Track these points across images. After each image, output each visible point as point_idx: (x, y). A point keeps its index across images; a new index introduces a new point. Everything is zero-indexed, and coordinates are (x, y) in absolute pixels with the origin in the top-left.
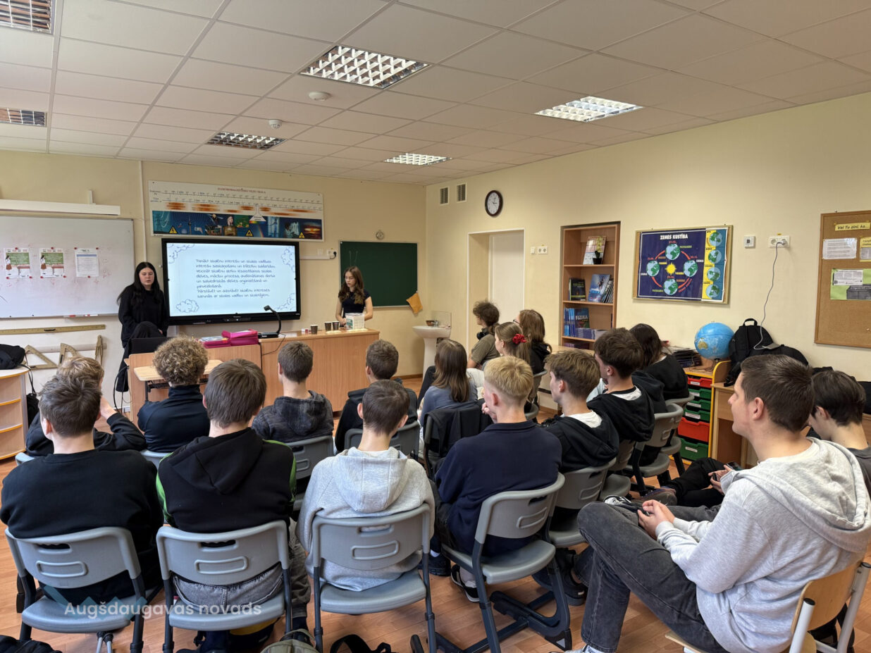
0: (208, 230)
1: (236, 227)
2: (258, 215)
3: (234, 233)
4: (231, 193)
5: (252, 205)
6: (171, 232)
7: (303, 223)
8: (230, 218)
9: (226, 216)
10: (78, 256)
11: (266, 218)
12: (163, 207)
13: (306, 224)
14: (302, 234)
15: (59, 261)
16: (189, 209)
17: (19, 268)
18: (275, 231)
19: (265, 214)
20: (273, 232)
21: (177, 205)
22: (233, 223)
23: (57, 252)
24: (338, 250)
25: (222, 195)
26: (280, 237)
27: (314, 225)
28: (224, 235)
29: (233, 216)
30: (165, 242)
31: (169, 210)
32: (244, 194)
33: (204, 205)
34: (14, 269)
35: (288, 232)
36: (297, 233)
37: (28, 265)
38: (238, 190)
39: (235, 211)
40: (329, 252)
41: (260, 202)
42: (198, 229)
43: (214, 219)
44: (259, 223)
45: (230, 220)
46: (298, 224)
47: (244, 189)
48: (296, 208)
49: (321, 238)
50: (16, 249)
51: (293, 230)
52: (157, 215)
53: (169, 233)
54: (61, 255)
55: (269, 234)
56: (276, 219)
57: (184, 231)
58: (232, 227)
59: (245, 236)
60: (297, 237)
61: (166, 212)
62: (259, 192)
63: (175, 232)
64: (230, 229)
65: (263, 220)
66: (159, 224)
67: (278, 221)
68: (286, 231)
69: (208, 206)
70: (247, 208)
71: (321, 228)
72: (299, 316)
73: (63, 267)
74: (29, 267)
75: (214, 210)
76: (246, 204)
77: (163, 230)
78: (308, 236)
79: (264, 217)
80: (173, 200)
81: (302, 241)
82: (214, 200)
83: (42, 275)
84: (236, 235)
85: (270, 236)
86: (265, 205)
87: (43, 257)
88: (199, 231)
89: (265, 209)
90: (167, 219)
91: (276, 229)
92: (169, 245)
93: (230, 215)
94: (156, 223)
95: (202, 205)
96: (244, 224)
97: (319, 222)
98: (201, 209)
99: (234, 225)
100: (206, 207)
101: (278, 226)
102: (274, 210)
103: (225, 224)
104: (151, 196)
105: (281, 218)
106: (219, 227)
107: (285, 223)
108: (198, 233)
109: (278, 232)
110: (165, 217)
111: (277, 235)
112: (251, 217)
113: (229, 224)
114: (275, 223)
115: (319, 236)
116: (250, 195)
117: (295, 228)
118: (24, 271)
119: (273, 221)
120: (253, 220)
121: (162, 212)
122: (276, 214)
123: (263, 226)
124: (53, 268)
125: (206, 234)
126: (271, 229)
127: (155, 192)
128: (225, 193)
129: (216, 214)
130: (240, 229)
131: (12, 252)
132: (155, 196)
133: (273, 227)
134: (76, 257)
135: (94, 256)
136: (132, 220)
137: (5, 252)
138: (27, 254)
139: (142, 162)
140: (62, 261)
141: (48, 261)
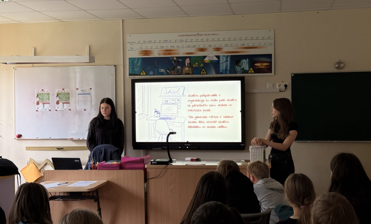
0: (170, 70)
1: (192, 67)
2: (211, 55)
3: (191, 72)
4: (189, 38)
5: (206, 46)
6: (142, 74)
7: (253, 59)
8: (188, 59)
9: (185, 58)
10: (78, 94)
11: (218, 57)
12: (136, 54)
13: (256, 59)
14: (251, 69)
15: (67, 98)
16: (156, 54)
17: (43, 104)
18: (226, 68)
19: (217, 53)
20: (224, 69)
21: (146, 52)
22: (190, 64)
23: (66, 92)
24: (289, 82)
25: (182, 41)
26: (230, 73)
27: (264, 59)
28: (182, 74)
29: (190, 57)
30: (134, 82)
31: (141, 57)
32: (200, 38)
33: (167, 50)
34: (41, 104)
35: (238, 68)
36: (247, 68)
37: (48, 102)
38: (195, 35)
39: (192, 53)
40: (279, 86)
41: (213, 44)
42: (162, 70)
43: (175, 61)
44: (212, 62)
45: (188, 61)
46: (247, 60)
47: (200, 33)
48: (246, 45)
49: (271, 72)
50: (43, 90)
51: (243, 66)
52: (132, 60)
53: (140, 75)
54: (68, 94)
55: (221, 71)
56: (227, 57)
57: (151, 73)
58: (188, 67)
59: (200, 74)
60: (247, 72)
62: (206, 35)
63: (144, 74)
64: (187, 69)
65: (216, 59)
66: (133, 68)
67: (229, 59)
68: (237, 67)
69: (170, 50)
70: (202, 50)
71: (271, 63)
72: (244, 146)
73: (69, 103)
74: (49, 103)
75: (175, 54)
76: (202, 46)
77: (136, 73)
78: (258, 71)
79: (216, 56)
80: (144, 48)
81: (250, 76)
82: (175, 45)
83: (57, 109)
84: (192, 74)
85: (222, 73)
86: (218, 46)
87: (57, 95)
88: (163, 72)
89: (218, 49)
90: (139, 64)
91: (227, 66)
92: (137, 85)
93: (187, 57)
94: (131, 67)
95: (165, 51)
96: (199, 64)
97: (269, 56)
98: (165, 54)
99: (190, 65)
100: (169, 51)
101: (229, 63)
102: (226, 49)
103: (183, 65)
104: (128, 46)
105: (231, 56)
106: (179, 67)
107: (236, 60)
108: (162, 74)
109: (228, 68)
110: (137, 63)
111: (228, 72)
112: (205, 57)
113: (186, 65)
114: (227, 61)
115: (269, 70)
116: (205, 38)
117: (245, 64)
118: (46, 105)
119: (225, 59)
120: (207, 60)
121: (136, 58)
122: (227, 52)
123: (216, 64)
124: (63, 103)
125: (168, 74)
126: (223, 67)
127: (131, 43)
128: (184, 38)
129: (177, 57)
130: (196, 68)
131: (40, 92)
132: (132, 46)
133: (224, 64)
134: (77, 95)
135: (89, 94)
136: (115, 66)
137: (36, 93)
138: (48, 94)
139: (123, 20)
140: (69, 98)
141: (61, 98)
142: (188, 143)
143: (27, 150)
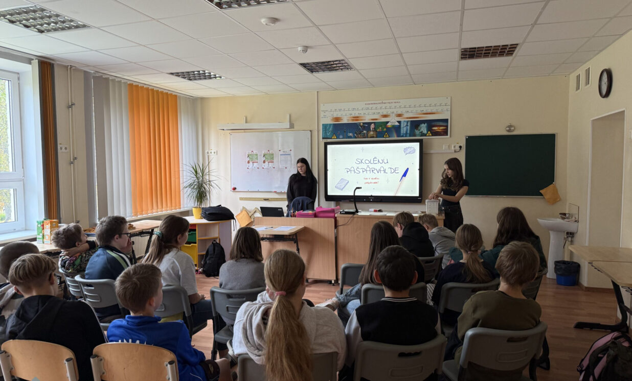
0: (357, 134)
1: (377, 131)
2: (393, 120)
3: (375, 136)
4: (374, 106)
5: (389, 113)
6: (333, 138)
7: (431, 124)
8: (373, 124)
9: (370, 124)
11: (399, 122)
12: (329, 121)
13: (433, 124)
14: (429, 132)
15: (271, 158)
16: (345, 121)
17: (253, 163)
18: (406, 132)
19: (399, 119)
20: (404, 132)
21: (337, 119)
22: (374, 128)
23: (271, 153)
24: (463, 144)
25: (368, 109)
26: (410, 136)
27: (441, 124)
28: (368, 137)
29: (374, 123)
30: (326, 144)
31: (332, 123)
32: (384, 106)
33: (355, 117)
34: (251, 163)
35: (417, 132)
36: (425, 132)
38: (380, 103)
39: (376, 119)
40: (454, 147)
41: (395, 111)
42: (350, 134)
43: (361, 126)
44: (394, 127)
45: (372, 126)
46: (426, 124)
47: (384, 102)
48: (425, 112)
49: (447, 135)
50: (252, 151)
51: (422, 130)
52: (325, 126)
53: (331, 139)
54: (273, 154)
55: (402, 135)
57: (341, 137)
58: (373, 131)
59: (383, 137)
60: (425, 135)
61: (330, 124)
62: (389, 103)
63: (335, 137)
64: (372, 133)
65: (397, 124)
66: (326, 133)
68: (416, 131)
69: (358, 117)
70: (385, 116)
71: (447, 126)
72: (421, 200)
73: (273, 162)
74: (257, 162)
75: (362, 120)
76: (385, 113)
77: (328, 137)
78: (435, 134)
79: (398, 122)
80: (335, 116)
81: (428, 138)
82: (362, 112)
83: (263, 167)
84: (376, 137)
85: (402, 136)
86: (399, 112)
87: (264, 156)
88: (351, 136)
89: (399, 115)
90: (331, 129)
91: (407, 130)
92: (329, 146)
93: (372, 123)
94: (324, 132)
95: (353, 117)
96: (383, 129)
97: (446, 121)
98: (353, 120)
99: (375, 130)
100: (356, 118)
101: (409, 127)
102: (406, 115)
104: (322, 114)
105: (411, 121)
106: (365, 132)
108: (350, 137)
110: (330, 128)
111: (408, 135)
112: (388, 122)
113: (371, 129)
114: (407, 125)
115: (445, 133)
116: (388, 105)
117: (423, 128)
118: (255, 164)
119: (405, 124)
120: (389, 125)
121: (328, 124)
122: (407, 118)
123: (397, 129)
124: (269, 162)
125: (356, 138)
126: (403, 130)
127: (324, 111)
128: (370, 106)
129: (363, 123)
130: (379, 132)
131: (250, 153)
132: (325, 114)
133: (405, 129)
134: (280, 156)
135: (289, 155)
136: (311, 131)
137: (247, 153)
138: (257, 155)
139: (318, 92)
140: (273, 158)
141: (267, 158)
142: (371, 196)
143: (240, 200)
